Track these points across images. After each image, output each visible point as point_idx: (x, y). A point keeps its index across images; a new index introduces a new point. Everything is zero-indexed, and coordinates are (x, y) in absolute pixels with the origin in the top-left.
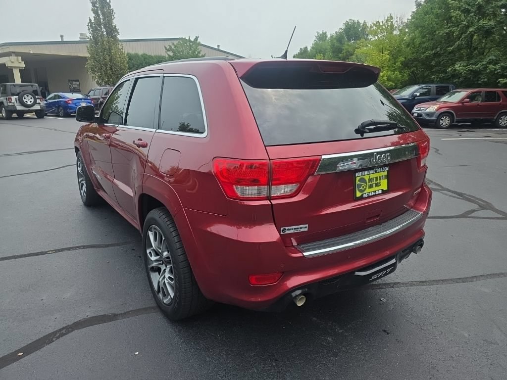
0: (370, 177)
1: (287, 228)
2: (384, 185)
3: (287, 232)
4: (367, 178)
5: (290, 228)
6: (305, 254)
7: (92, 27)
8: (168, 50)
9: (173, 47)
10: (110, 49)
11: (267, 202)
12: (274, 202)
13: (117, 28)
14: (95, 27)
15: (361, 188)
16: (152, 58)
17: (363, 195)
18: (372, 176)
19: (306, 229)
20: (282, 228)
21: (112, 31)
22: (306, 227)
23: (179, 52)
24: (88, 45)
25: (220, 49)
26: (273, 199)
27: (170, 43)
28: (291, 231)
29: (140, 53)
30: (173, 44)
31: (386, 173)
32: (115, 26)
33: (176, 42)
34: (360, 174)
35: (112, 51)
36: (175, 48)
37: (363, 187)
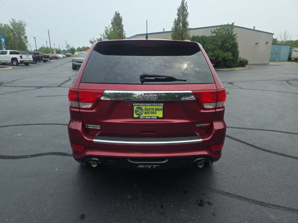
0: (146, 107)
1: (88, 125)
2: (160, 114)
3: (89, 127)
4: (144, 108)
5: (90, 125)
6: (94, 140)
7: (175, 23)
8: (213, 33)
9: (216, 31)
10: (182, 35)
11: (78, 110)
12: (81, 110)
13: (188, 22)
14: (177, 23)
15: (138, 113)
16: (207, 38)
17: (139, 117)
18: (148, 107)
19: (99, 128)
20: (86, 125)
21: (185, 24)
22: (99, 127)
23: (220, 33)
24: (172, 33)
25: (255, 29)
26: (81, 109)
27: (215, 28)
28: (91, 128)
29: (200, 35)
30: (217, 29)
31: (162, 107)
32: (187, 22)
33: (218, 28)
34: (137, 104)
35: (183, 35)
36: (217, 31)
37: (140, 112)
